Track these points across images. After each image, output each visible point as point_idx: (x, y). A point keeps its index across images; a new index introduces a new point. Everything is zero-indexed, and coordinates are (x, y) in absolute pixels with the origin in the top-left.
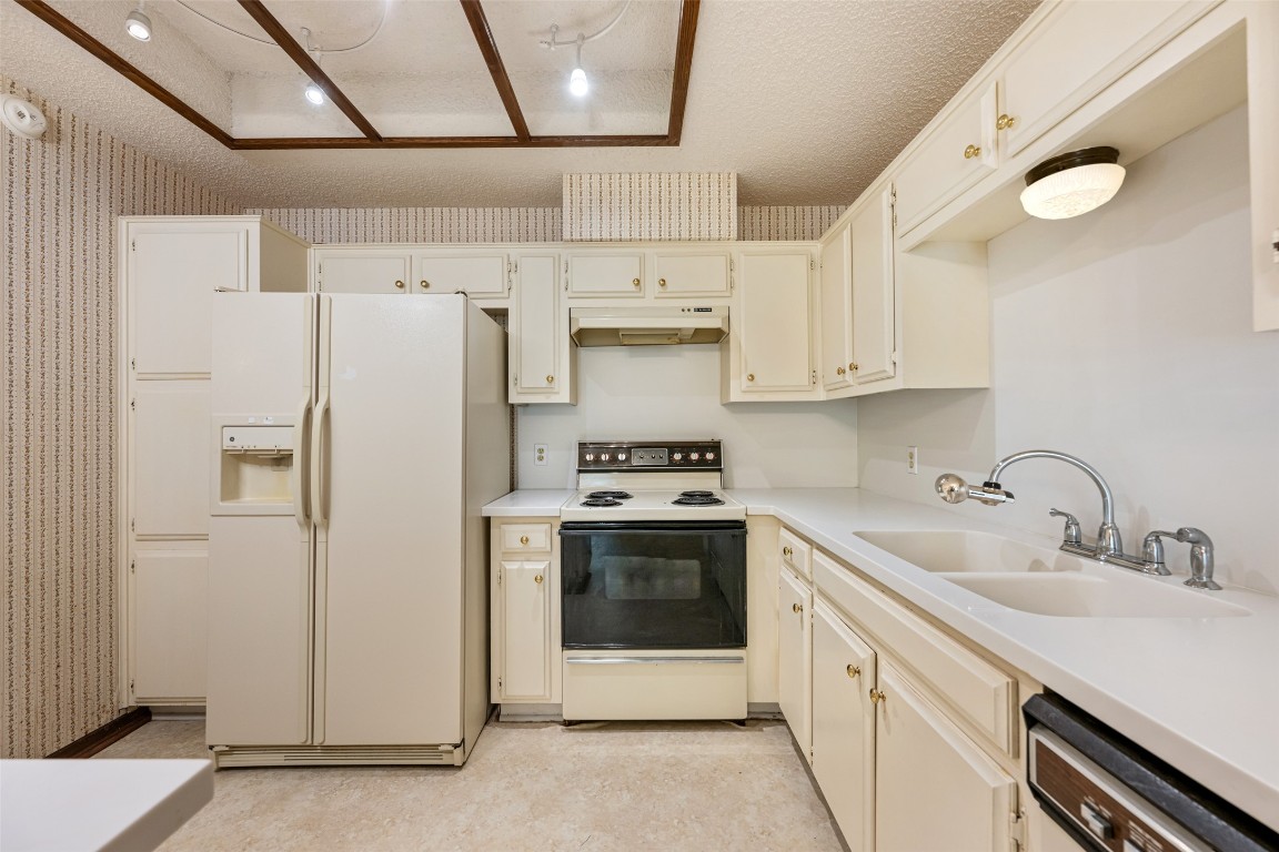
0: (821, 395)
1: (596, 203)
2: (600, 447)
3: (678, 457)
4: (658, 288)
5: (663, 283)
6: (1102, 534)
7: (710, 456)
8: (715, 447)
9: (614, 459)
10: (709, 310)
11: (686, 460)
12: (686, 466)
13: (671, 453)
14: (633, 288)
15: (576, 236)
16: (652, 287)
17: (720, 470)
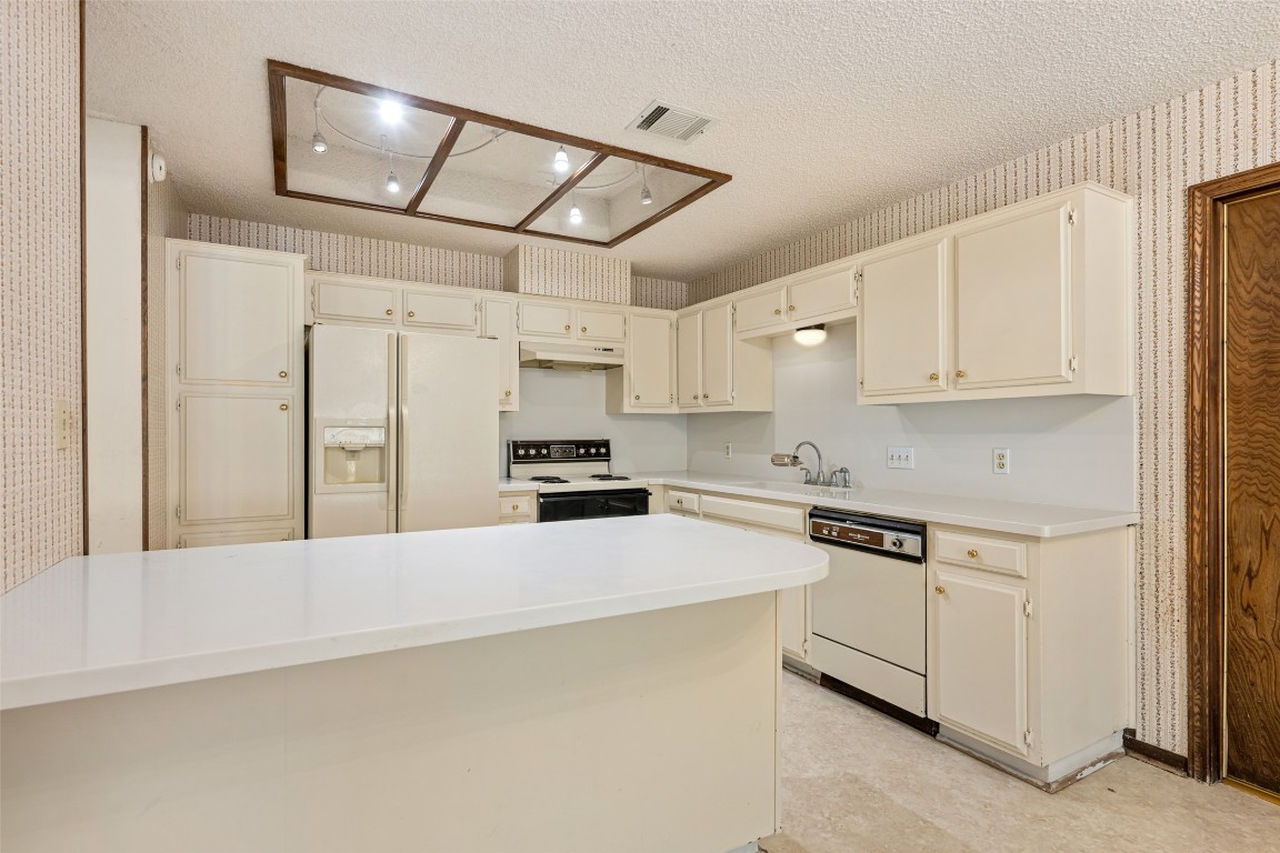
0: (675, 410)
1: (541, 268)
2: (527, 445)
3: (582, 451)
4: (580, 333)
5: (584, 329)
6: (819, 476)
7: (603, 450)
8: (606, 444)
9: (539, 453)
10: (611, 350)
11: (588, 453)
12: (588, 457)
13: (578, 448)
14: (564, 331)
15: (528, 290)
16: (576, 332)
17: (608, 460)
